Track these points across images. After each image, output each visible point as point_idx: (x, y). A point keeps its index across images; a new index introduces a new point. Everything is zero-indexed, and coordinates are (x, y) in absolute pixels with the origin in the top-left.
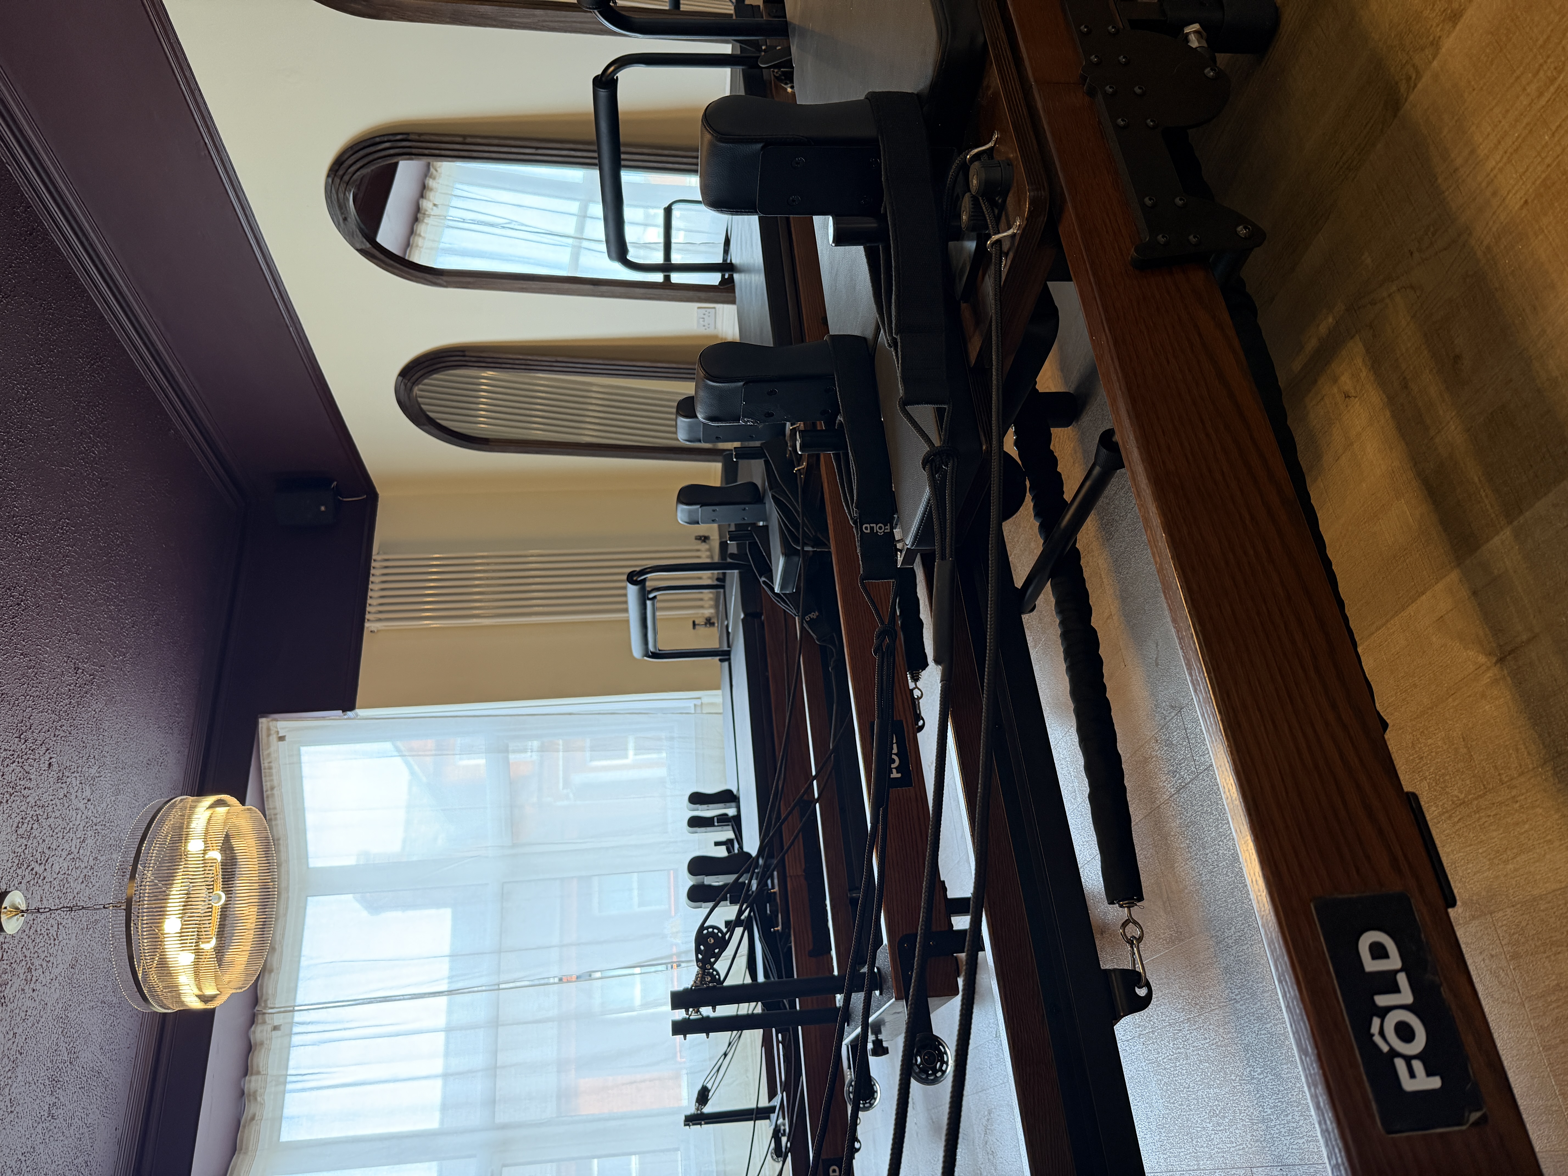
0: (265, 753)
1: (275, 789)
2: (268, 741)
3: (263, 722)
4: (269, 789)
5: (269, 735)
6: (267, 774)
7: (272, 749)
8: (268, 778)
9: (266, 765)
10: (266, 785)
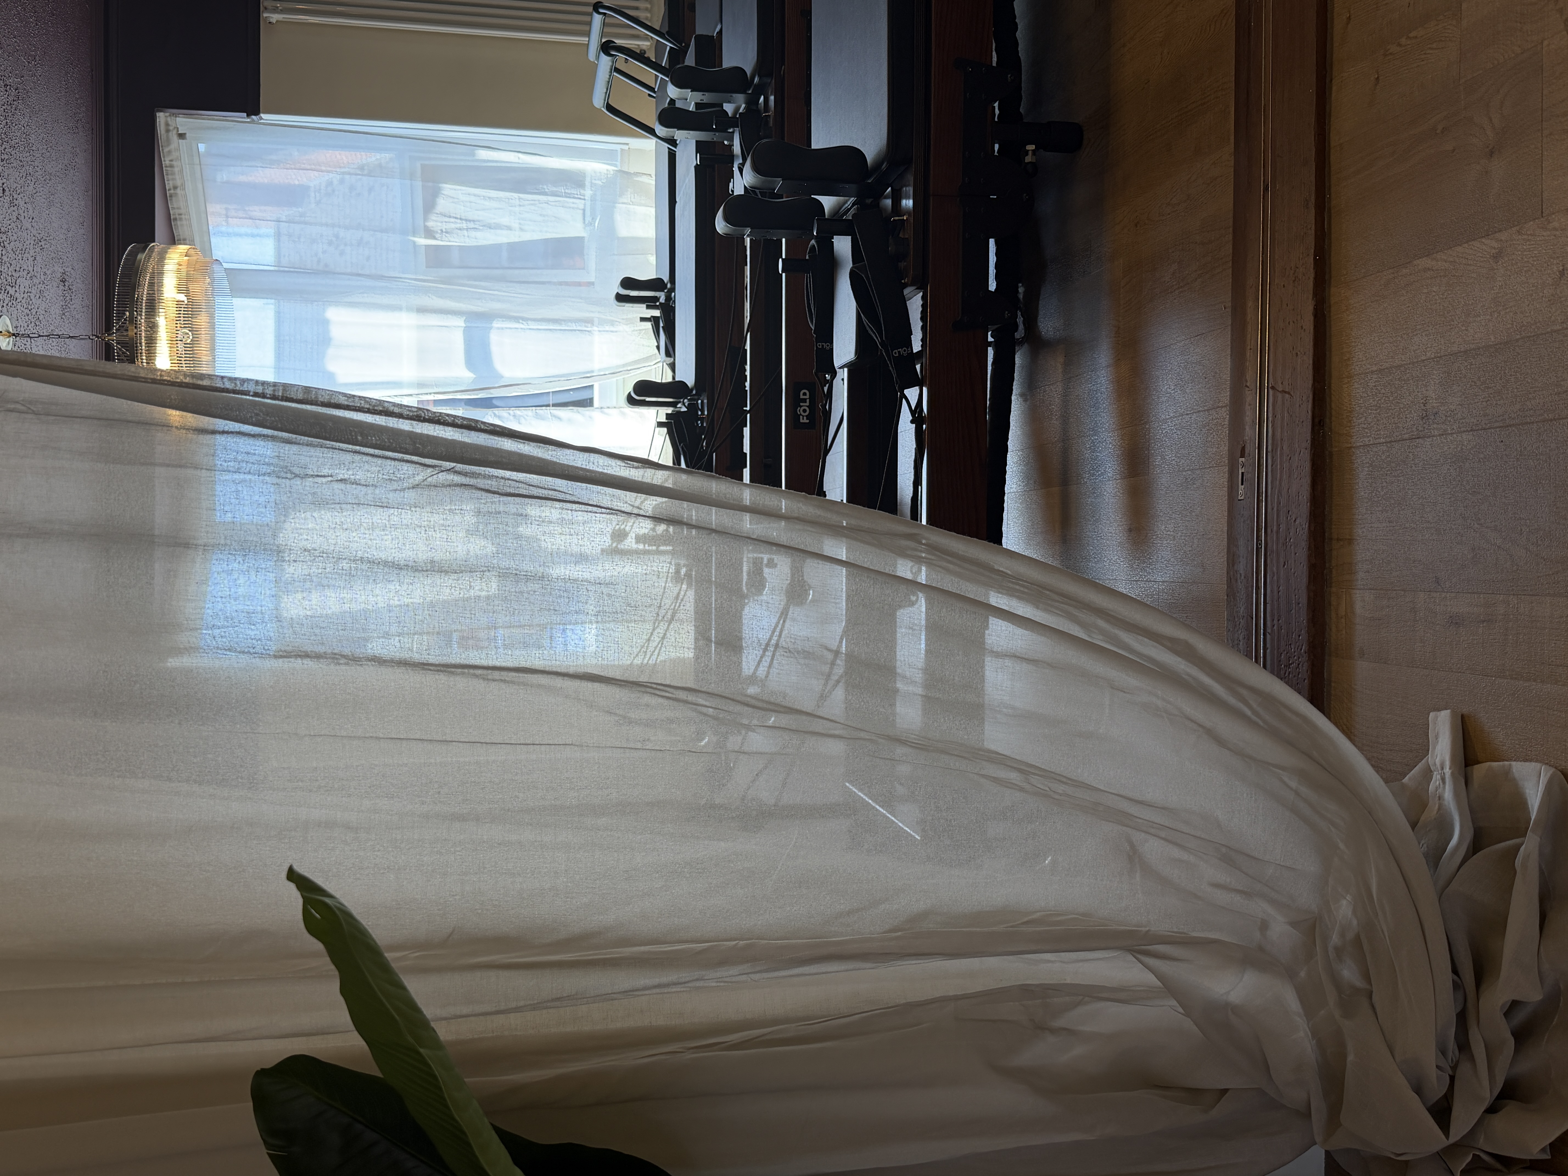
0: (166, 150)
1: (179, 189)
2: (168, 137)
3: (161, 117)
4: (172, 187)
5: (168, 131)
6: (169, 172)
7: (173, 146)
8: (170, 177)
9: (167, 162)
10: (168, 184)
